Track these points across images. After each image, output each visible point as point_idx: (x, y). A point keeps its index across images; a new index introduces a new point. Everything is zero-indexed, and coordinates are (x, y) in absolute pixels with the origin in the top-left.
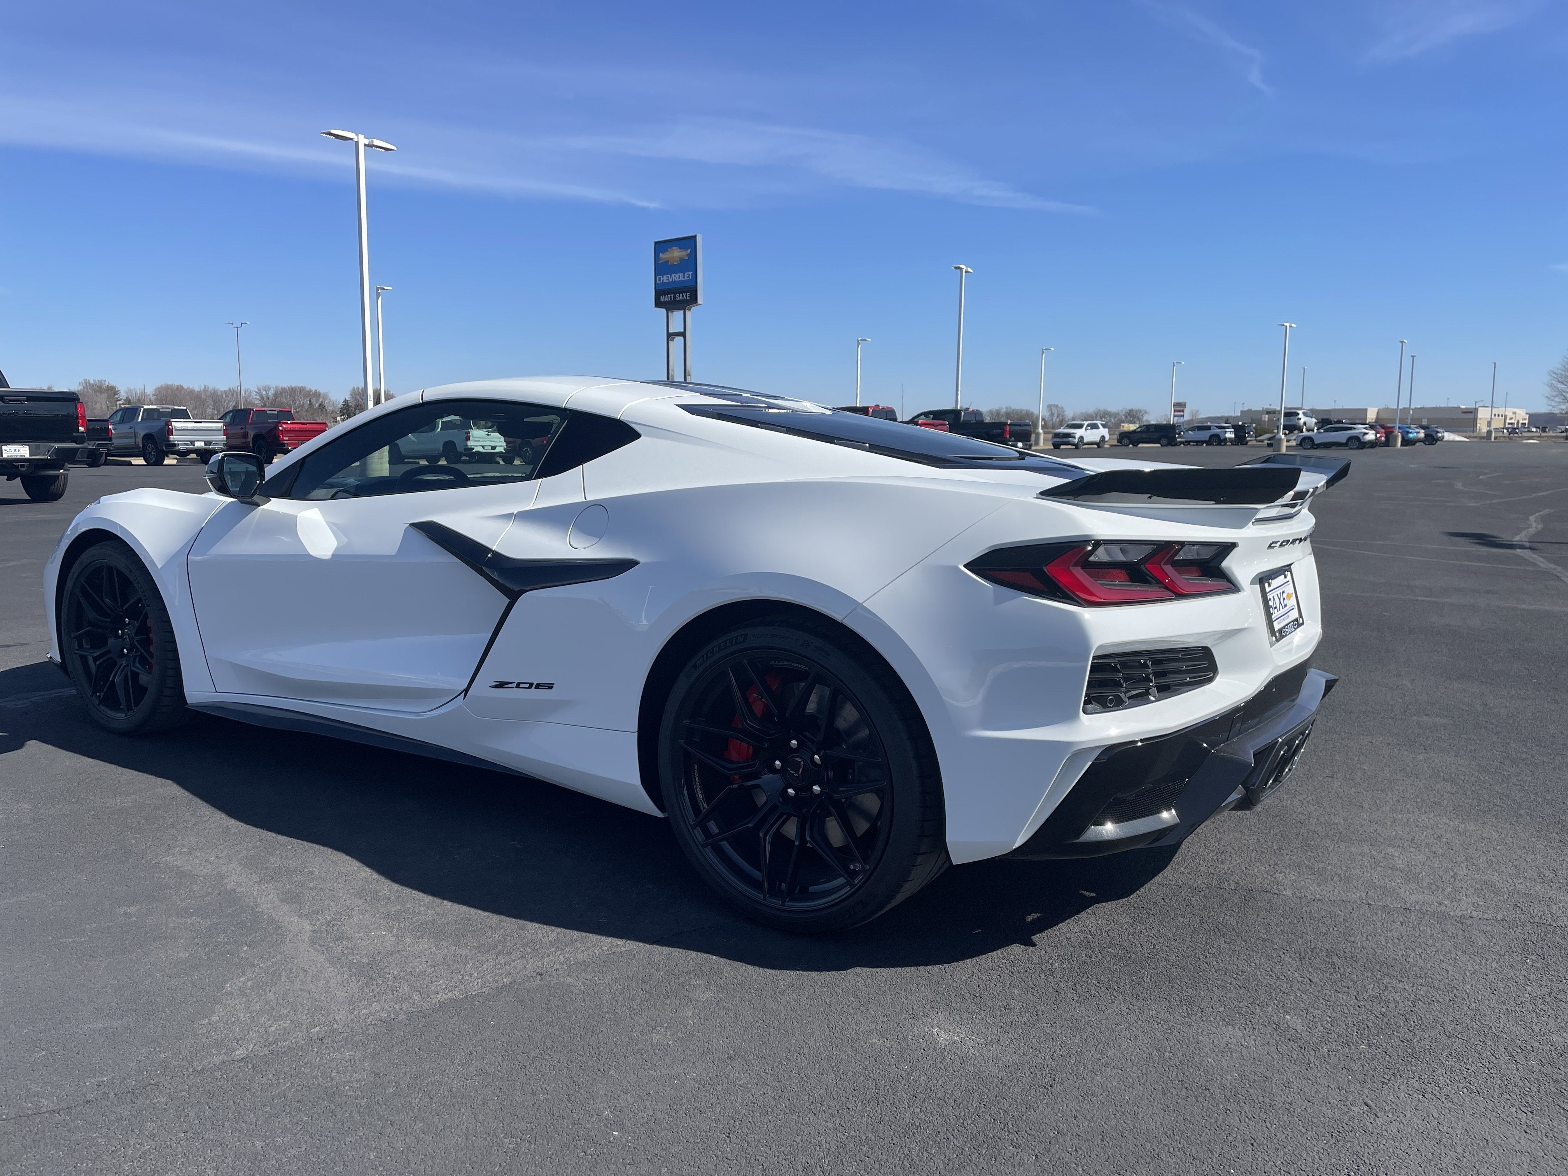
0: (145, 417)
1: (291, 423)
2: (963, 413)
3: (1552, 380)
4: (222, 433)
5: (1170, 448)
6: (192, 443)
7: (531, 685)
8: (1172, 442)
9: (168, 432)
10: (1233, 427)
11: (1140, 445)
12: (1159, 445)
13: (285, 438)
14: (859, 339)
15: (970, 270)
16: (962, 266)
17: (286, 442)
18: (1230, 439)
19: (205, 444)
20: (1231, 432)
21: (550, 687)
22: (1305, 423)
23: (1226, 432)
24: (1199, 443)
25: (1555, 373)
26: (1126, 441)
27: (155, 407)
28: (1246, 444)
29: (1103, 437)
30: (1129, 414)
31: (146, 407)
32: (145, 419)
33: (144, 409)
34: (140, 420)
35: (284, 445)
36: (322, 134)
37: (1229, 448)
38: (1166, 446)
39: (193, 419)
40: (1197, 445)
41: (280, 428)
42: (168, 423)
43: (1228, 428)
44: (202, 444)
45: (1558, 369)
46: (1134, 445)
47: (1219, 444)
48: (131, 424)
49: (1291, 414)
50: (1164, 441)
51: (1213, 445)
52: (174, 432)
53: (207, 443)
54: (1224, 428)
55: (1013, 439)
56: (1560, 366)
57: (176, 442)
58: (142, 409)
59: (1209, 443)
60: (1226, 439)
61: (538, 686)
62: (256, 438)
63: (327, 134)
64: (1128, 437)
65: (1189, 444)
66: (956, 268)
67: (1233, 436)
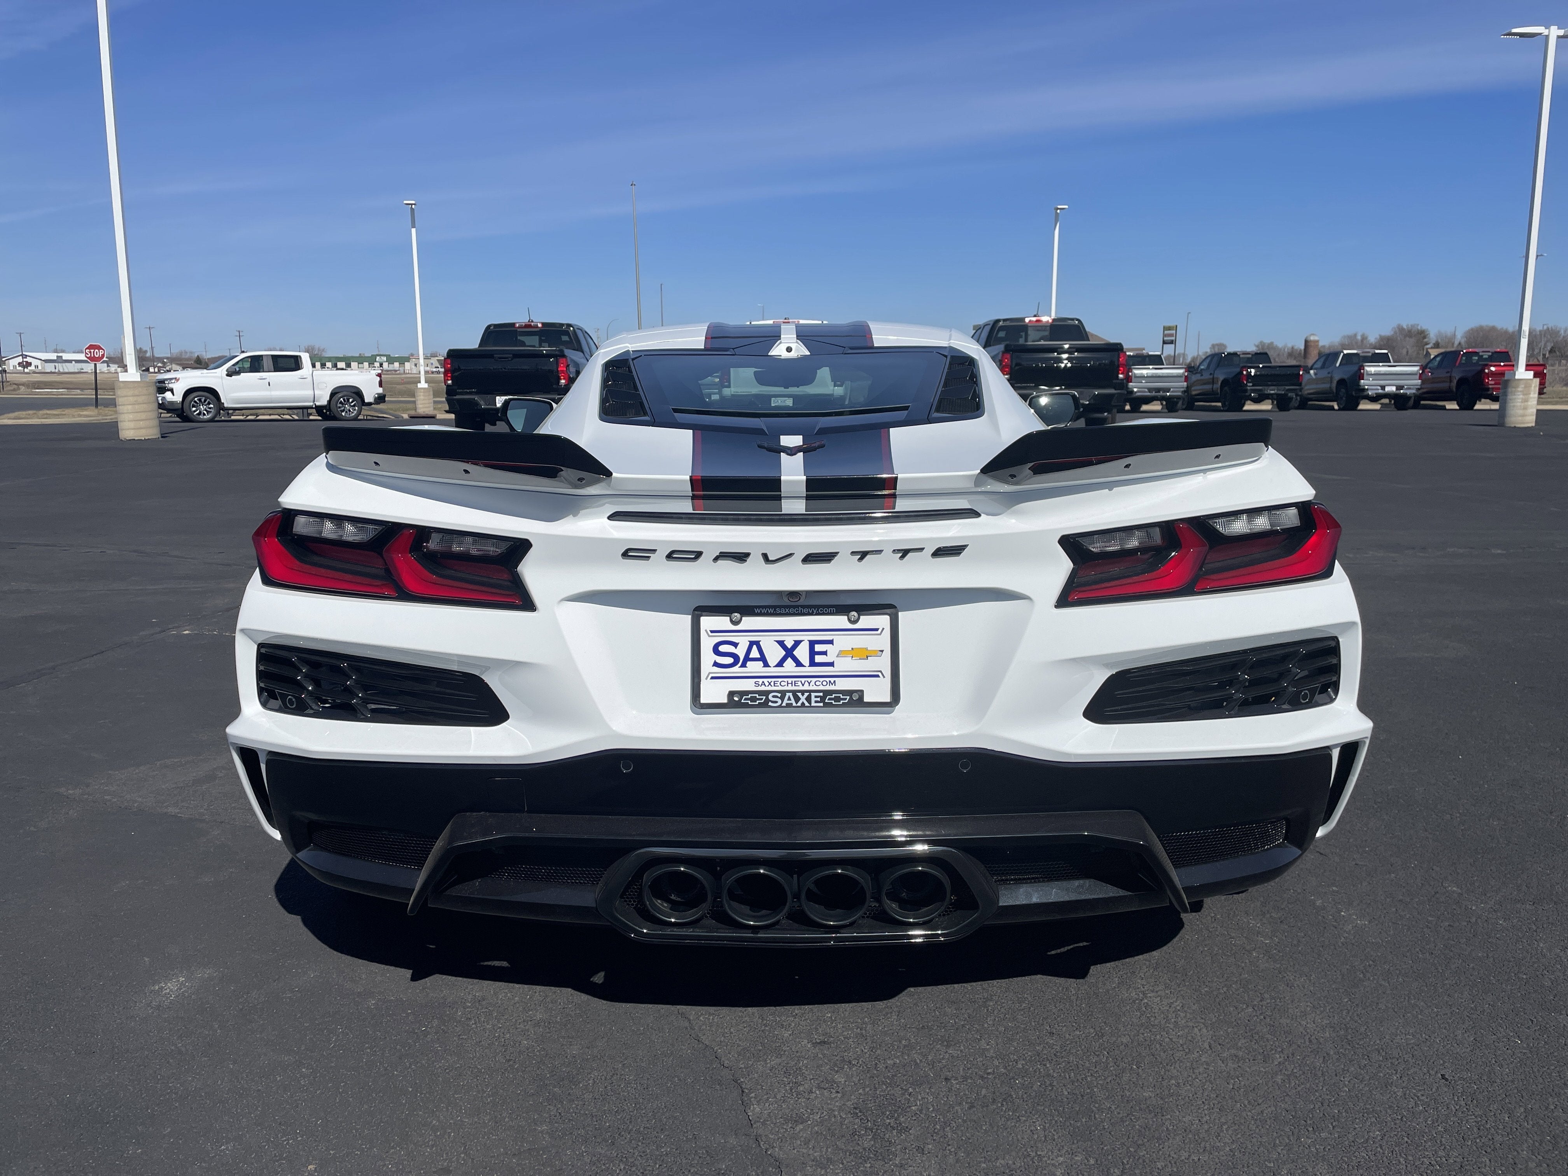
0: (1343, 362)
1: (1504, 365)
4: (1418, 377)
6: (1383, 388)
9: (1359, 376)
13: (1490, 383)
17: (1490, 386)
19: (1397, 389)
27: (1355, 351)
31: (1345, 352)
32: (1344, 364)
33: (1344, 354)
34: (1338, 365)
35: (1488, 389)
36: (1503, 37)
39: (1394, 362)
41: (1486, 371)
42: (1362, 367)
44: (1394, 389)
48: (1330, 369)
52: (1365, 377)
53: (1399, 388)
57: (1366, 387)
58: (1342, 354)
62: (1461, 382)
63: (1507, 35)
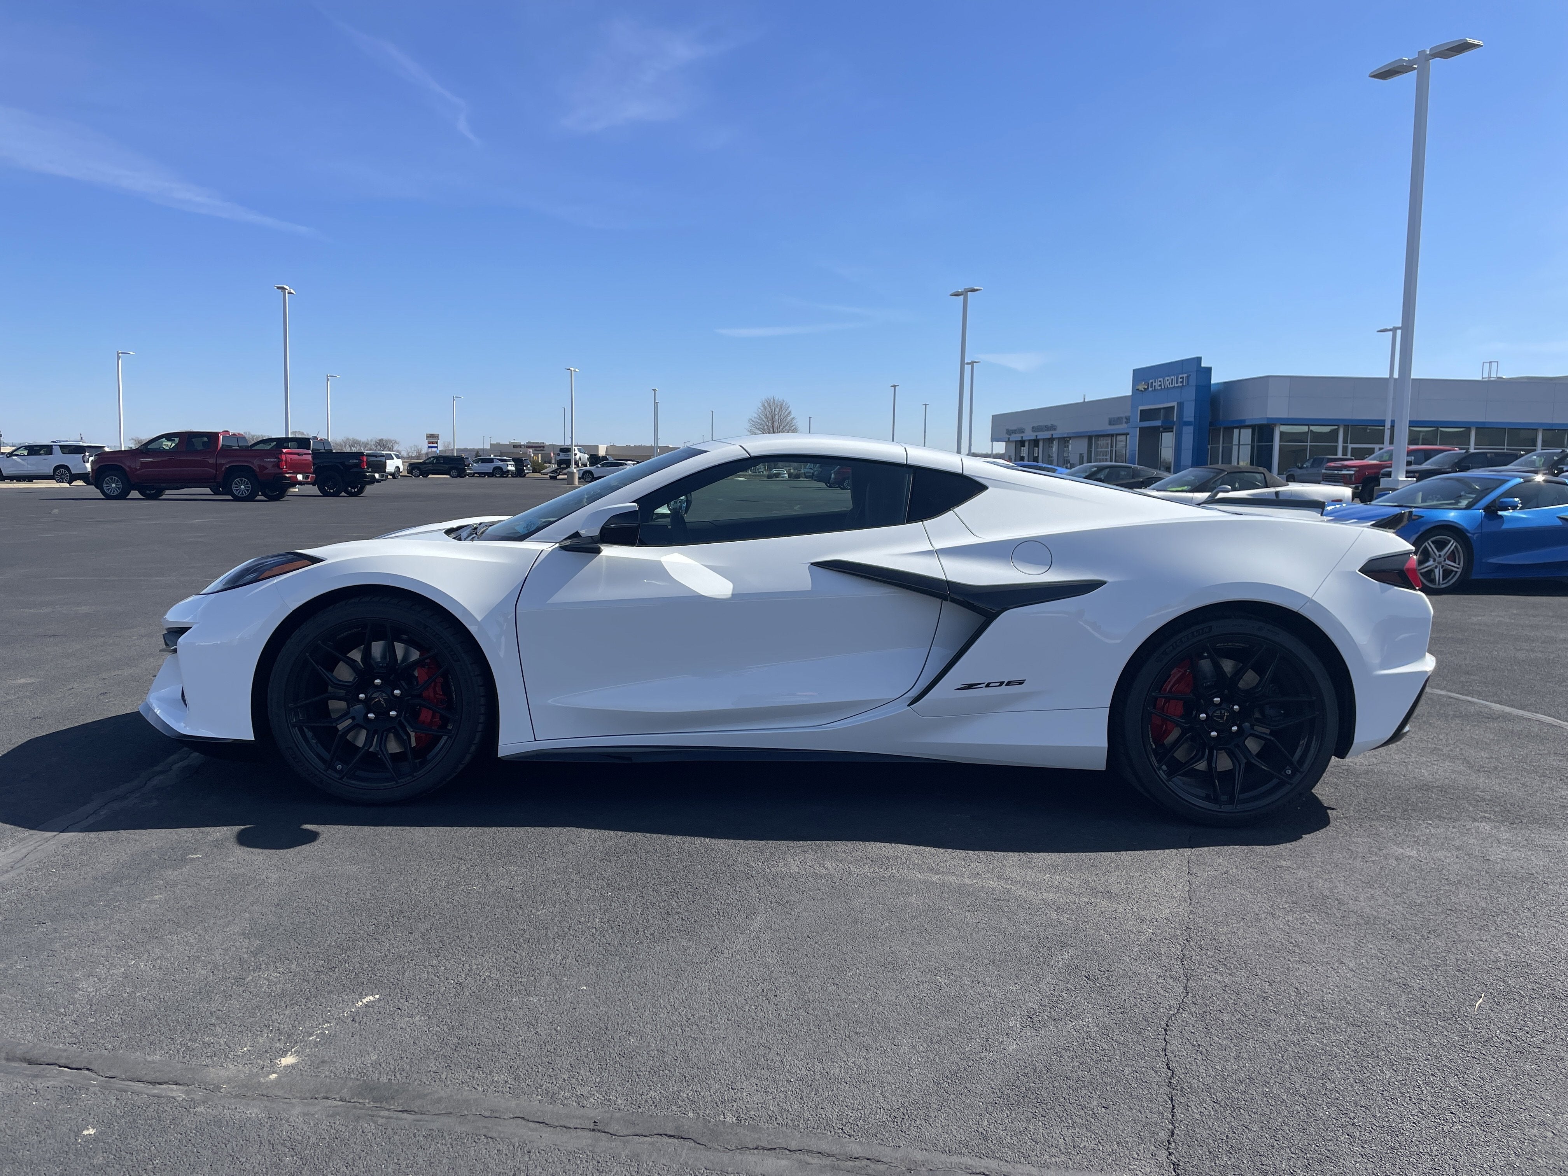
2: (312, 442)
3: (751, 426)
5: (459, 480)
7: (1001, 683)
8: (461, 474)
10: (514, 460)
11: (430, 476)
12: (448, 476)
14: (119, 352)
15: (292, 291)
16: (286, 287)
18: (512, 471)
20: (512, 465)
21: (1021, 683)
22: (580, 459)
23: (508, 465)
24: (482, 475)
25: (753, 421)
26: (416, 472)
28: (524, 476)
29: (398, 467)
30: (379, 445)
37: (510, 480)
38: (456, 477)
40: (480, 477)
43: (509, 461)
45: (755, 418)
46: (423, 477)
47: (502, 476)
49: (566, 450)
50: (454, 473)
51: (497, 477)
54: (505, 461)
55: (370, 470)
56: (756, 416)
59: (491, 475)
60: (508, 471)
61: (1008, 684)
64: (419, 469)
65: (473, 476)
66: (278, 288)
67: (514, 468)
